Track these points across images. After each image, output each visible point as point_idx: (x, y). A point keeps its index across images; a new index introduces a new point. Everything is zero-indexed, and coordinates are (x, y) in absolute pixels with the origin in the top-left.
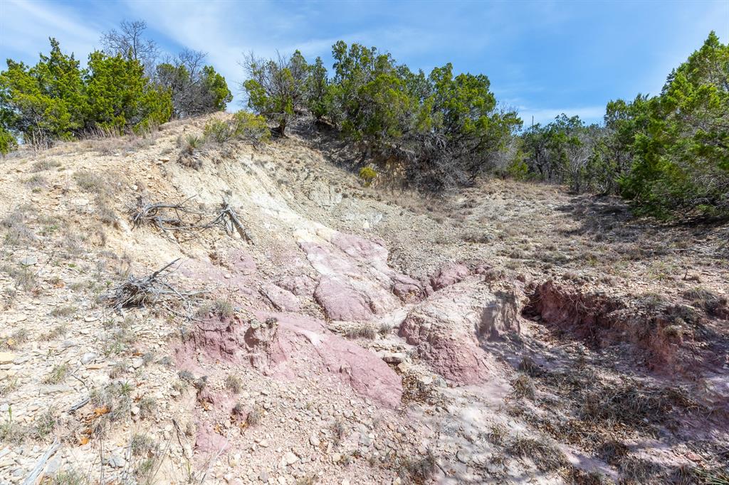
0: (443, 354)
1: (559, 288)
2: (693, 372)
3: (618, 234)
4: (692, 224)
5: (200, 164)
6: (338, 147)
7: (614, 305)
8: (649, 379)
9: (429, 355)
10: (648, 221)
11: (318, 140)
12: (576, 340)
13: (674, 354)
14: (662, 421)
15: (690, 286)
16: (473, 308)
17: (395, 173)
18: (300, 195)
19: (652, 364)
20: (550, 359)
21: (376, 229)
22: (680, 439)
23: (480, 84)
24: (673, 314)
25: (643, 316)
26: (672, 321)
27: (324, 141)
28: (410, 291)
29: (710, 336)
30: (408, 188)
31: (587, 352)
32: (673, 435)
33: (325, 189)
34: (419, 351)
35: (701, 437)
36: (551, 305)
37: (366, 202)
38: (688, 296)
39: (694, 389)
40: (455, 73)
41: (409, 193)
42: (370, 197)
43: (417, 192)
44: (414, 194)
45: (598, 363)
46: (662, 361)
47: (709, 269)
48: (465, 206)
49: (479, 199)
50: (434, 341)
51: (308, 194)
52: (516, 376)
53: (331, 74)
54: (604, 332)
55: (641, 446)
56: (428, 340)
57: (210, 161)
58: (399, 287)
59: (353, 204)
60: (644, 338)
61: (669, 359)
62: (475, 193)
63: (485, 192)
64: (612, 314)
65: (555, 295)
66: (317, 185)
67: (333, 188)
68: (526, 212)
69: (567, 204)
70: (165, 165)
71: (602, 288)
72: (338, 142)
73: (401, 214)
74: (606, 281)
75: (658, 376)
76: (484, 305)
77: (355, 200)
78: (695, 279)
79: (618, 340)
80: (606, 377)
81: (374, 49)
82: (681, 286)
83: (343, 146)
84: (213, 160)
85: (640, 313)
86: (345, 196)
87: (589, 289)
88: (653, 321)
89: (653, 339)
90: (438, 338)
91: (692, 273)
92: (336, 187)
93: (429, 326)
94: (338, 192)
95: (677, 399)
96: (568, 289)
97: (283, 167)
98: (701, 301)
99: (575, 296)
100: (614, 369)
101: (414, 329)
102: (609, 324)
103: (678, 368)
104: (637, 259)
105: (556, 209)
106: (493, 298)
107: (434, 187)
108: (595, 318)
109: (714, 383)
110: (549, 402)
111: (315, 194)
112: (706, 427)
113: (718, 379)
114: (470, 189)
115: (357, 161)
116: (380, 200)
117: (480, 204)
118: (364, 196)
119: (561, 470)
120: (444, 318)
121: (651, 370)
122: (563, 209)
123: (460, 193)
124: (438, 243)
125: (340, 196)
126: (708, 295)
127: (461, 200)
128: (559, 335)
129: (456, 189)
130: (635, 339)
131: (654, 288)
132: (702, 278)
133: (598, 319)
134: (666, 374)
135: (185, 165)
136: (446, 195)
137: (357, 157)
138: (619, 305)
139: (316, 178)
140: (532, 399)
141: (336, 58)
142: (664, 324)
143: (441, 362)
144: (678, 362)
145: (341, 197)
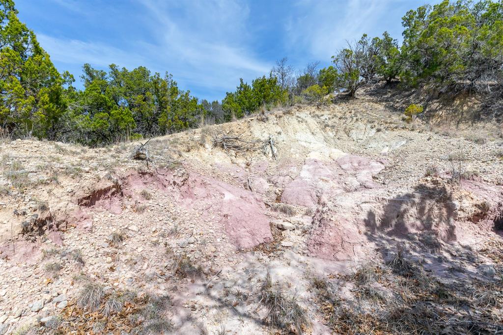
5: (267, 119)
17: (465, 108)
18: (342, 133)
21: (393, 152)
33: (363, 127)
37: (397, 132)
42: (403, 128)
43: (494, 122)
44: (488, 125)
51: (348, 133)
57: (274, 116)
59: (382, 135)
66: (357, 125)
70: (251, 122)
73: (429, 139)
77: (387, 132)
84: (276, 116)
86: (379, 130)
92: (372, 124)
94: (372, 128)
97: (337, 117)
111: (354, 131)
118: (396, 128)
125: (374, 130)
135: (259, 120)
139: (357, 120)
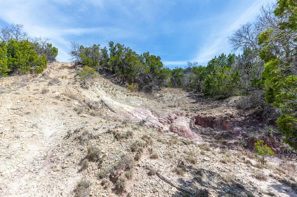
0: (185, 134)
1: (201, 116)
2: (232, 128)
3: (205, 103)
4: (219, 99)
5: (88, 88)
6: (113, 78)
7: (214, 118)
8: (224, 131)
9: (182, 135)
10: (210, 99)
11: (105, 75)
12: (208, 127)
13: (228, 126)
14: (229, 137)
15: (226, 113)
16: (187, 123)
18: (113, 96)
19: (224, 128)
20: (205, 132)
21: (142, 106)
22: (233, 139)
23: (158, 59)
24: (226, 118)
25: (221, 119)
26: (226, 119)
27: (107, 75)
28: (165, 122)
29: (232, 121)
30: (141, 91)
31: (211, 129)
32: (231, 138)
33: (121, 93)
34: (179, 134)
35: (235, 138)
36: (200, 121)
37: (135, 97)
38: (226, 114)
39: (233, 130)
40: (150, 54)
41: (141, 93)
42: (135, 95)
45: (215, 130)
46: (226, 127)
47: (227, 109)
48: (160, 97)
49: (163, 94)
50: (182, 131)
51: (115, 95)
52: (201, 136)
53: (109, 52)
54: (214, 124)
55: (228, 141)
56: (180, 131)
58: (161, 121)
59: (131, 98)
60: (221, 124)
61: (227, 127)
62: (161, 92)
63: (164, 92)
64: (214, 120)
65: (200, 118)
66: (118, 92)
67: (123, 93)
68: (179, 98)
69: (188, 95)
70: (77, 88)
71: (210, 115)
72: (112, 75)
73: (147, 100)
74: (211, 114)
75: (226, 130)
76: (189, 122)
77: (131, 96)
78: (226, 111)
79: (217, 125)
80: (217, 132)
81: (123, 45)
82: (224, 113)
83: (115, 77)
85: (220, 119)
86: (127, 95)
87: (208, 116)
88: (223, 120)
89: (223, 123)
90: (183, 130)
91: (225, 110)
92: (124, 92)
93: (179, 128)
94: (125, 94)
95: (230, 133)
96: (203, 116)
98: (229, 115)
99: (205, 118)
100: (218, 131)
101: (175, 130)
102: (214, 122)
103: (229, 128)
104: (213, 108)
105: (186, 97)
106: (190, 120)
107: (148, 91)
108: (211, 121)
109: (235, 129)
110: (211, 138)
111: (117, 95)
112: (236, 136)
113: (235, 128)
114: (160, 91)
115: (122, 83)
116: (139, 96)
117: (164, 96)
119: (218, 147)
120: (182, 125)
121: (224, 130)
122: (188, 97)
123: (157, 92)
124: (163, 108)
126: (230, 114)
127: (158, 95)
128: (204, 127)
129: (156, 91)
130: (220, 124)
131: (220, 114)
132: (227, 111)
133: (212, 122)
134: (227, 130)
135: (84, 88)
136: (153, 93)
137: (121, 81)
138: (215, 118)
139: (116, 90)
140: (207, 139)
141: (110, 47)
142: (225, 120)
143: (186, 135)
144: (229, 127)
145: (126, 96)
